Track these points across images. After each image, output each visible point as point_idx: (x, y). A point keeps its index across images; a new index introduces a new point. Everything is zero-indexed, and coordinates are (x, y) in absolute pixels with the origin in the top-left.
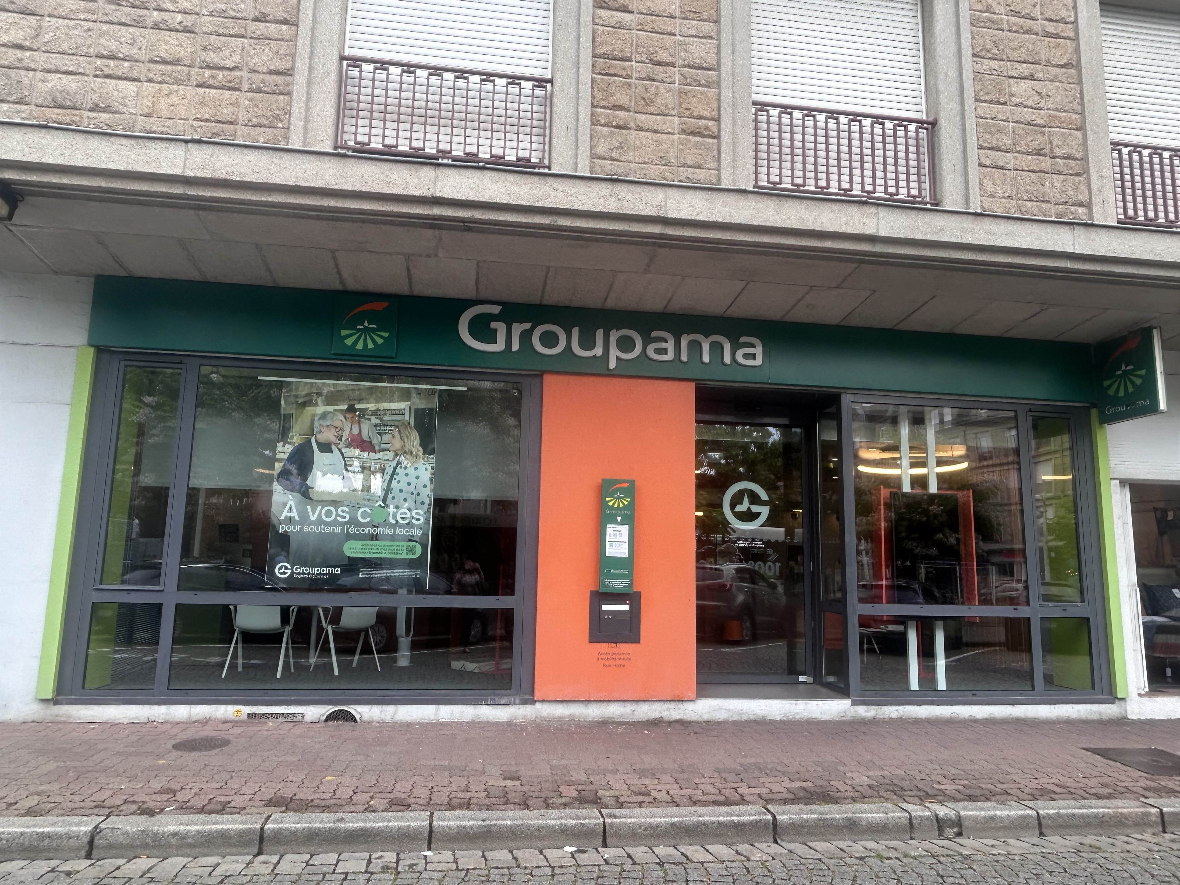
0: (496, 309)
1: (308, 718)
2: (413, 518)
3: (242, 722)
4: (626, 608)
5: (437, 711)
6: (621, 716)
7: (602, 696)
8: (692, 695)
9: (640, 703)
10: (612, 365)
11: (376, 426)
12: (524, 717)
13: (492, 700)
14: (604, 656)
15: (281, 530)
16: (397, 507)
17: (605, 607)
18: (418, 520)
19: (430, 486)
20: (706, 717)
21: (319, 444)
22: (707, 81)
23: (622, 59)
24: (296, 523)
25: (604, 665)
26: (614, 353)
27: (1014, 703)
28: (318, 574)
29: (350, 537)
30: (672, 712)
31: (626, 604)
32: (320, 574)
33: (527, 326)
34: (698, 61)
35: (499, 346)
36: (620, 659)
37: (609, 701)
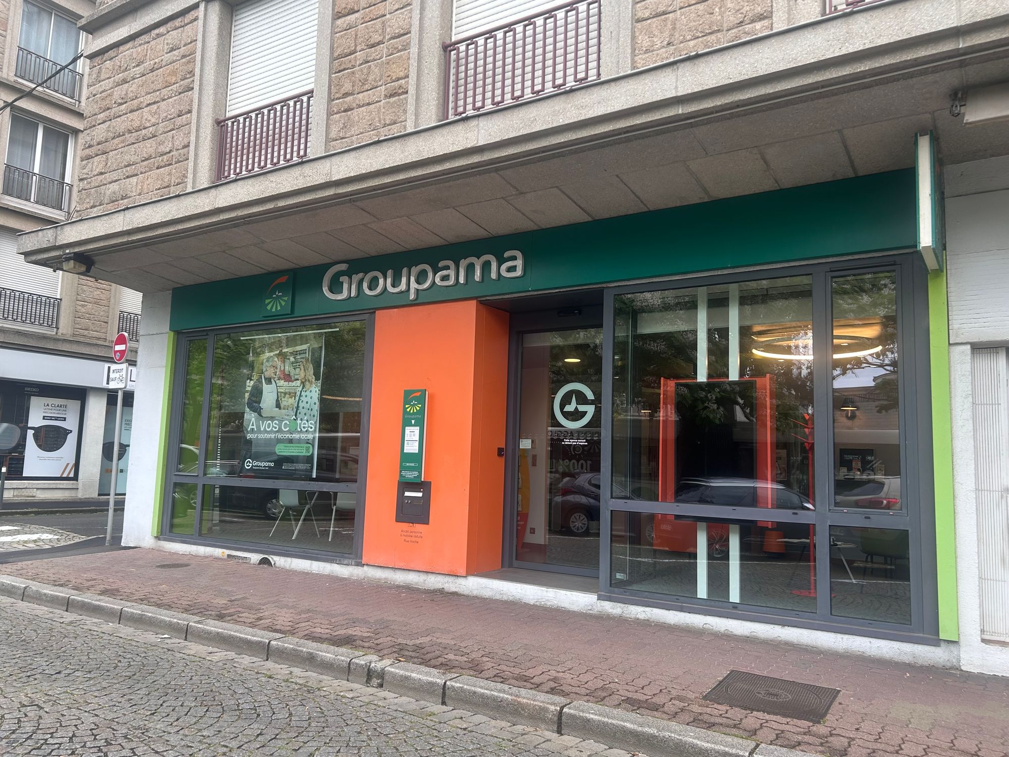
0: (343, 267)
1: (252, 562)
2: (309, 427)
3: (225, 559)
4: (420, 495)
5: (311, 564)
6: (417, 583)
7: (401, 565)
8: (463, 572)
9: (429, 574)
10: (412, 296)
11: (292, 363)
12: (358, 575)
13: (340, 560)
14: (406, 534)
15: (248, 437)
16: (301, 420)
17: (407, 494)
18: (311, 428)
19: (318, 403)
20: (475, 593)
21: (265, 379)
22: (402, 46)
23: (350, 54)
24: (256, 433)
25: (405, 540)
26: (414, 285)
27: (783, 624)
28: (264, 467)
29: (279, 441)
30: (451, 585)
31: (421, 492)
32: (265, 466)
33: (361, 275)
34: (397, 31)
35: (344, 295)
36: (415, 537)
37: (409, 570)
